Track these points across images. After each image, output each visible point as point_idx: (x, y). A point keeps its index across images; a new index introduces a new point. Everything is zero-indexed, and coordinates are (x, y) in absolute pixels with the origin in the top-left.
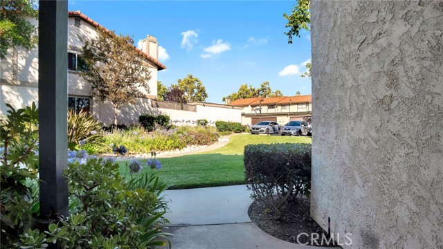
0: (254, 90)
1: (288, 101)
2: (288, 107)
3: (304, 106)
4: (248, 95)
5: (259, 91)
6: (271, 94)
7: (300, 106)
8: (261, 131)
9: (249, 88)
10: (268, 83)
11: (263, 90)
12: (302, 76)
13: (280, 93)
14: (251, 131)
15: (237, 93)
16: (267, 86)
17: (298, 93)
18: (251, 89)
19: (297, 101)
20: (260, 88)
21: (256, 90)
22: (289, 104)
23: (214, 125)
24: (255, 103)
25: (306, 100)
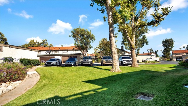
1: (58, 49)
2: (58, 52)
3: (66, 52)
4: (35, 45)
5: (41, 44)
6: (48, 46)
7: (64, 52)
8: (52, 64)
9: (35, 42)
11: (43, 43)
12: (69, 36)
13: (52, 45)
14: (45, 64)
16: (46, 41)
17: (62, 46)
18: (37, 42)
19: (63, 49)
21: (39, 43)
22: (59, 51)
23: (19, 61)
25: (67, 49)
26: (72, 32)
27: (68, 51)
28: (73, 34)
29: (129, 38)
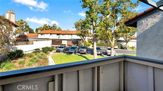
0: (50, 27)
1: (64, 33)
4: (47, 28)
5: (52, 27)
7: (69, 35)
10: (55, 24)
11: (54, 27)
13: (60, 28)
15: (42, 27)
16: (55, 25)
17: (68, 30)
18: (49, 26)
19: (68, 33)
20: (52, 26)
21: (51, 27)
24: (51, 33)
25: (71, 33)
26: (75, 24)
27: (72, 35)
28: (75, 26)
29: (110, 40)
